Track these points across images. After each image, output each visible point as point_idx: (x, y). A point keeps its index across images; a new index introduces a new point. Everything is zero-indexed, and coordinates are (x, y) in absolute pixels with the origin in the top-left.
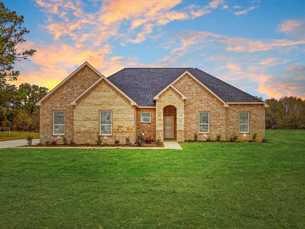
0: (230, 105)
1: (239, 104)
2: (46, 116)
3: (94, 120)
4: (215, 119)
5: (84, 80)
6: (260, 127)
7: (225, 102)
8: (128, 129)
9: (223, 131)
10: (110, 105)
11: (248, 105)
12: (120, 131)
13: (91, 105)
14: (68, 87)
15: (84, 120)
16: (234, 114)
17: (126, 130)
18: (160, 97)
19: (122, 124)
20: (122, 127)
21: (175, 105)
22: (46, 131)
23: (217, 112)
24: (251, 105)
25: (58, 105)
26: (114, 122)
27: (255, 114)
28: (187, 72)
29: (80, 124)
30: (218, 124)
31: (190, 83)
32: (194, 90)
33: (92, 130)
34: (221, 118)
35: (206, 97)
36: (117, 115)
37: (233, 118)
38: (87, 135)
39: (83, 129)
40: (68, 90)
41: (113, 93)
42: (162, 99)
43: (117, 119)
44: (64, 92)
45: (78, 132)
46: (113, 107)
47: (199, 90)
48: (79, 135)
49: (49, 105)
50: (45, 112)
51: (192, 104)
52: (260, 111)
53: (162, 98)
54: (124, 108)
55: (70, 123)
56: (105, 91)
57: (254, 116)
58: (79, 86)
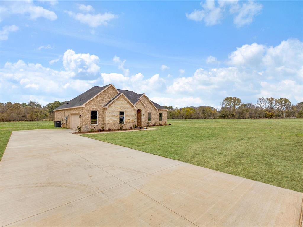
0: (158, 110)
2: (87, 114)
3: (117, 116)
4: (153, 116)
5: (109, 93)
6: (165, 119)
7: (157, 108)
8: (132, 121)
9: (156, 121)
10: (124, 108)
11: (162, 110)
12: (129, 122)
13: (115, 108)
14: (100, 96)
15: (112, 116)
16: (158, 114)
17: (131, 121)
19: (130, 118)
20: (129, 120)
21: (141, 109)
22: (86, 123)
23: (154, 113)
25: (95, 107)
26: (126, 117)
29: (109, 119)
30: (154, 118)
31: (145, 99)
32: (146, 103)
33: (116, 122)
35: (150, 106)
36: (127, 114)
38: (113, 125)
39: (111, 121)
40: (100, 98)
41: (126, 102)
43: (127, 116)
45: (108, 123)
46: (125, 109)
47: (148, 102)
48: (109, 125)
49: (89, 107)
50: (86, 111)
52: (165, 112)
53: (136, 105)
54: (130, 110)
55: (101, 118)
56: (122, 101)
58: (106, 97)
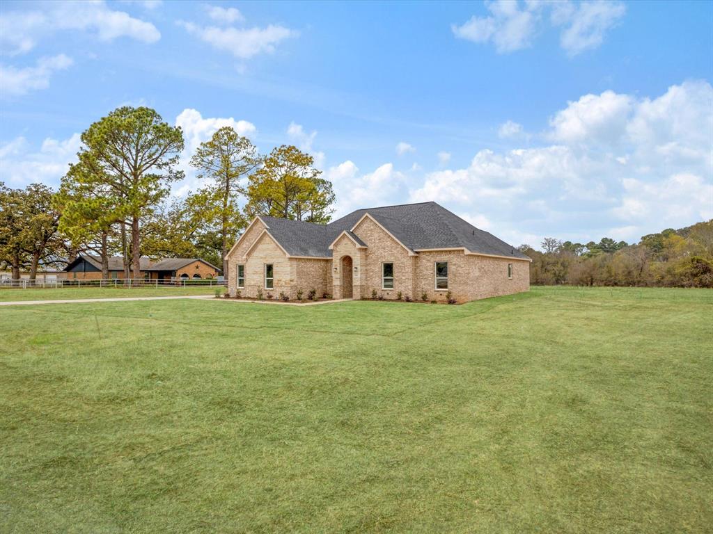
1: (434, 251)
2: (233, 270)
3: (260, 273)
4: (400, 272)
6: (462, 282)
7: (412, 249)
9: (410, 287)
10: (272, 258)
11: (446, 251)
12: (279, 285)
13: (258, 258)
15: (254, 274)
16: (429, 264)
18: (336, 245)
19: (280, 278)
22: (232, 284)
23: (402, 263)
24: (450, 251)
25: (240, 259)
26: (276, 276)
27: (455, 265)
28: (367, 214)
29: (250, 278)
30: (404, 278)
31: (372, 227)
32: (376, 235)
33: (259, 284)
34: (407, 270)
35: (388, 244)
36: (277, 268)
37: (427, 270)
38: (255, 288)
39: (253, 283)
40: (247, 244)
41: (275, 246)
42: (339, 248)
43: (278, 273)
44: (244, 246)
46: (274, 260)
47: (382, 235)
48: (250, 288)
49: (235, 259)
50: (232, 266)
51: (374, 253)
52: (462, 259)
54: (282, 260)
56: (268, 244)
57: (454, 267)
